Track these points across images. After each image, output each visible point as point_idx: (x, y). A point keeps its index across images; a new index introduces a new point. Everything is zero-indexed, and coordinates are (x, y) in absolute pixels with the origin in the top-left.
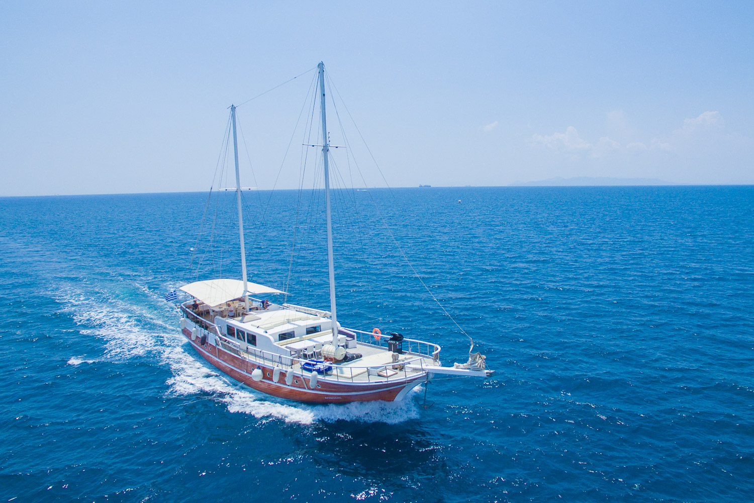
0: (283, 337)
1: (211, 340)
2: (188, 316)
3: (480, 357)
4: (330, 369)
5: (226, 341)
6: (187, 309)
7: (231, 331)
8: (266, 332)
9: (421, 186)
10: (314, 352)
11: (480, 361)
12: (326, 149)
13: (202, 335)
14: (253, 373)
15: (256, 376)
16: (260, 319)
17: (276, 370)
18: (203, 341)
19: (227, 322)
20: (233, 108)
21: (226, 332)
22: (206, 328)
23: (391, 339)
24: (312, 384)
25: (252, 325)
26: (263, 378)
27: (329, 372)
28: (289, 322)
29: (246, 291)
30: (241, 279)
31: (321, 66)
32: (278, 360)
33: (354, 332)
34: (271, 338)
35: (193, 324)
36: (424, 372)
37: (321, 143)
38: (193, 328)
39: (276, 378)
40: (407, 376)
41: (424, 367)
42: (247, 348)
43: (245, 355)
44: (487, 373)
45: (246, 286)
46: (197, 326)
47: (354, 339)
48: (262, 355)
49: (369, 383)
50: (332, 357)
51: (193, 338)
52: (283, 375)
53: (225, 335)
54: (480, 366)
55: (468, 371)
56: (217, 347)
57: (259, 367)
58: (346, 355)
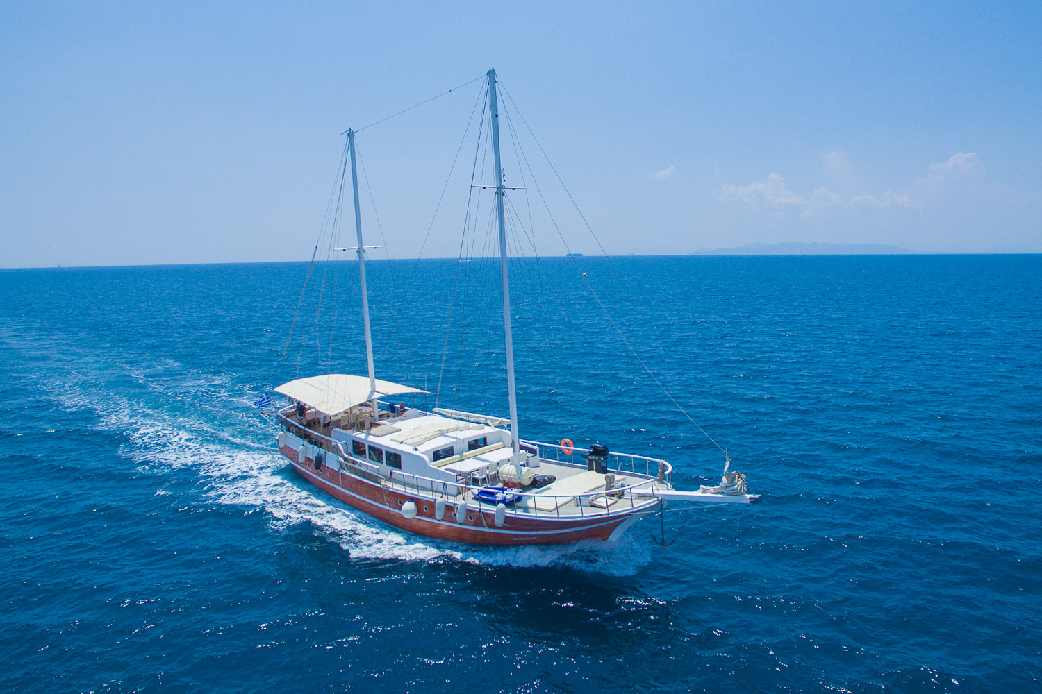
0: (437, 456)
1: (332, 462)
2: (289, 427)
3: (740, 477)
4: (519, 498)
5: (354, 462)
6: (287, 419)
7: (358, 448)
8: (417, 450)
10: (488, 476)
11: (739, 483)
12: (500, 192)
13: (316, 455)
14: (403, 508)
15: (408, 512)
16: (400, 430)
17: (440, 503)
18: (319, 463)
19: (355, 437)
20: (351, 134)
21: (351, 449)
22: (321, 446)
23: (591, 454)
24: (499, 521)
25: (391, 440)
26: (418, 515)
27: (519, 504)
28: (442, 434)
29: (373, 391)
31: (491, 74)
32: (441, 489)
33: (535, 445)
34: (424, 457)
35: (300, 440)
36: (656, 499)
37: (493, 183)
38: (298, 444)
39: (439, 514)
40: (635, 506)
41: (656, 492)
42: (391, 473)
43: (389, 484)
44: (750, 498)
45: (373, 384)
46: (306, 443)
47: (536, 455)
48: (415, 483)
49: (582, 517)
50: (516, 481)
51: (301, 460)
52: (449, 508)
53: (350, 455)
54: (741, 489)
55: (722, 496)
56: (341, 471)
57: (411, 500)
58: (534, 478)
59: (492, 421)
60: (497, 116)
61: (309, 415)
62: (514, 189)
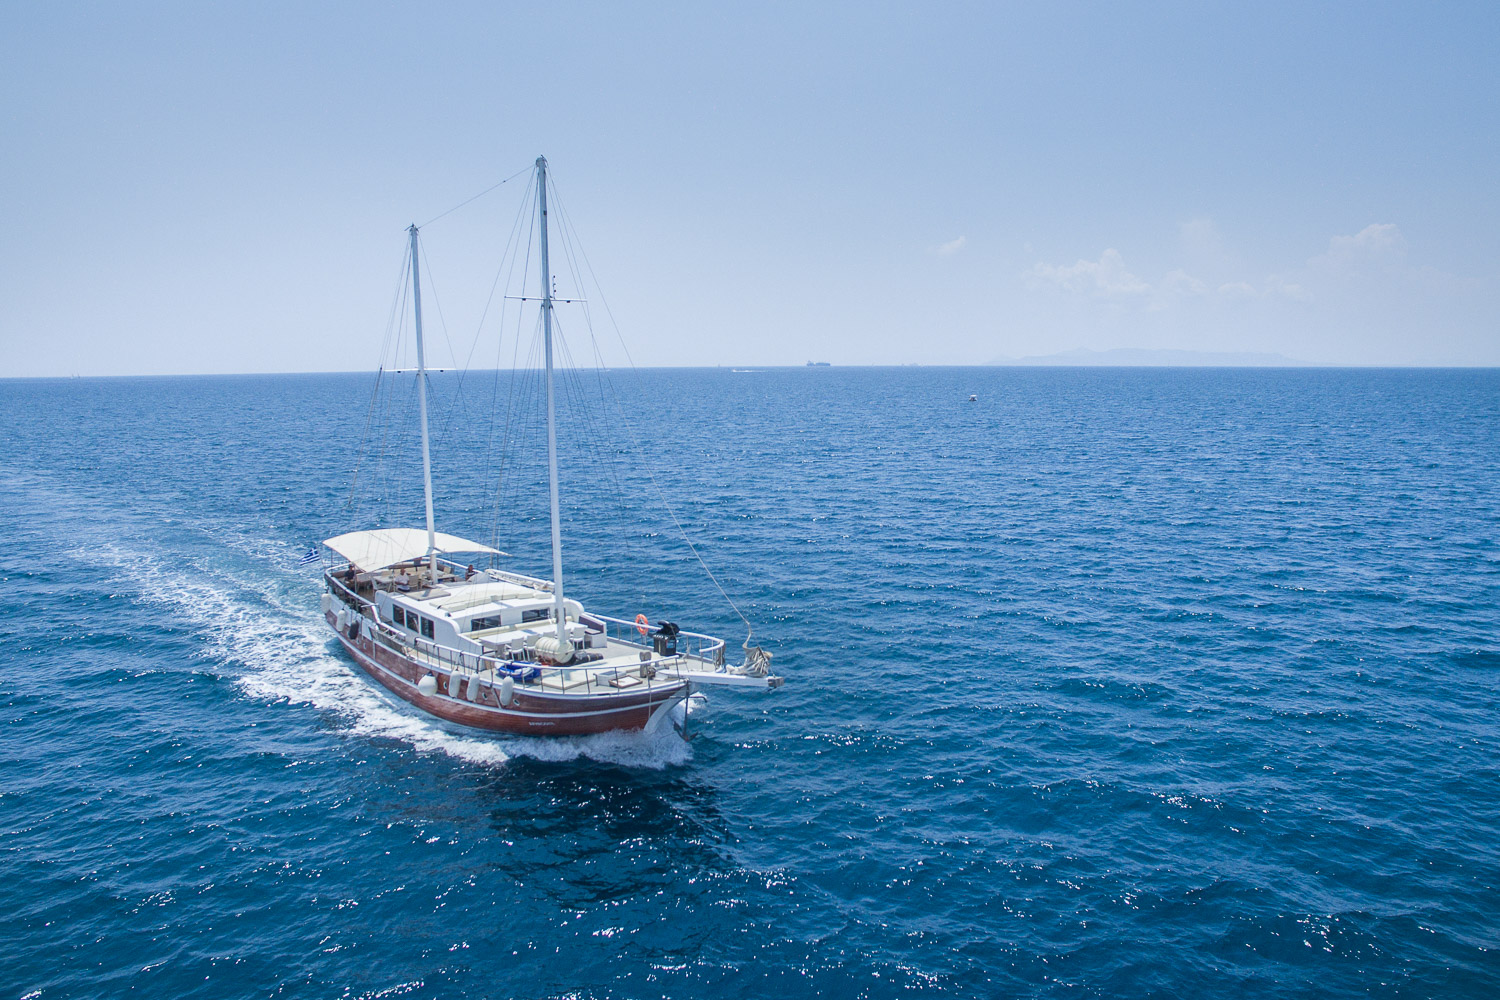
0: (478, 624)
1: (367, 627)
2: (335, 590)
3: (761, 654)
4: (536, 673)
5: (391, 633)
6: (334, 579)
7: (399, 615)
8: (449, 615)
9: (810, 364)
10: (525, 651)
11: (759, 661)
12: (547, 305)
13: (354, 622)
14: (421, 683)
15: (425, 688)
16: (449, 595)
17: (455, 677)
18: (354, 631)
19: (394, 600)
20: (414, 230)
21: (390, 616)
22: (360, 611)
23: (659, 632)
24: (504, 697)
25: (431, 604)
26: (438, 693)
27: (536, 680)
28: (494, 600)
29: (432, 547)
30: (425, 528)
31: (541, 162)
32: (456, 658)
33: (603, 620)
34: (456, 625)
35: (341, 603)
36: (682, 680)
38: (341, 610)
39: (453, 690)
40: (652, 687)
41: (681, 673)
42: (416, 641)
43: (413, 653)
44: (769, 680)
45: (432, 539)
46: (347, 607)
47: (602, 632)
48: (436, 652)
49: (588, 695)
50: (551, 657)
51: (339, 627)
52: (464, 684)
53: (389, 623)
54: (759, 669)
55: (744, 677)
56: (375, 642)
57: (431, 673)
58: (574, 656)
59: (539, 584)
60: (545, 213)
61: (359, 578)
62: (569, 302)
